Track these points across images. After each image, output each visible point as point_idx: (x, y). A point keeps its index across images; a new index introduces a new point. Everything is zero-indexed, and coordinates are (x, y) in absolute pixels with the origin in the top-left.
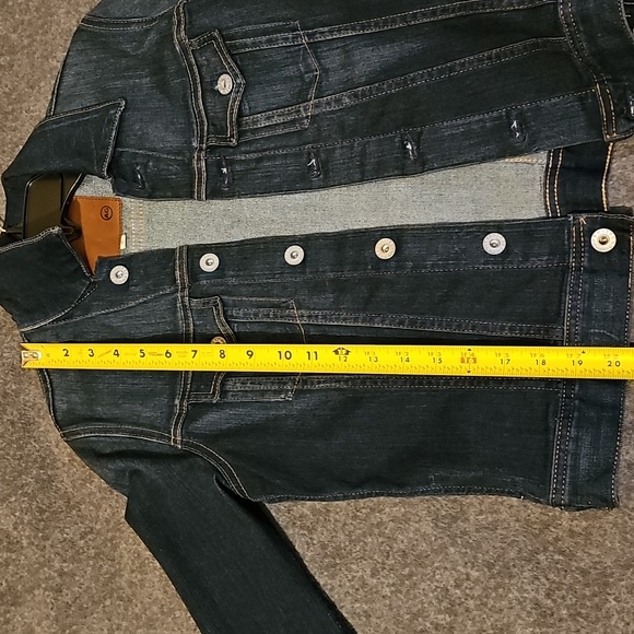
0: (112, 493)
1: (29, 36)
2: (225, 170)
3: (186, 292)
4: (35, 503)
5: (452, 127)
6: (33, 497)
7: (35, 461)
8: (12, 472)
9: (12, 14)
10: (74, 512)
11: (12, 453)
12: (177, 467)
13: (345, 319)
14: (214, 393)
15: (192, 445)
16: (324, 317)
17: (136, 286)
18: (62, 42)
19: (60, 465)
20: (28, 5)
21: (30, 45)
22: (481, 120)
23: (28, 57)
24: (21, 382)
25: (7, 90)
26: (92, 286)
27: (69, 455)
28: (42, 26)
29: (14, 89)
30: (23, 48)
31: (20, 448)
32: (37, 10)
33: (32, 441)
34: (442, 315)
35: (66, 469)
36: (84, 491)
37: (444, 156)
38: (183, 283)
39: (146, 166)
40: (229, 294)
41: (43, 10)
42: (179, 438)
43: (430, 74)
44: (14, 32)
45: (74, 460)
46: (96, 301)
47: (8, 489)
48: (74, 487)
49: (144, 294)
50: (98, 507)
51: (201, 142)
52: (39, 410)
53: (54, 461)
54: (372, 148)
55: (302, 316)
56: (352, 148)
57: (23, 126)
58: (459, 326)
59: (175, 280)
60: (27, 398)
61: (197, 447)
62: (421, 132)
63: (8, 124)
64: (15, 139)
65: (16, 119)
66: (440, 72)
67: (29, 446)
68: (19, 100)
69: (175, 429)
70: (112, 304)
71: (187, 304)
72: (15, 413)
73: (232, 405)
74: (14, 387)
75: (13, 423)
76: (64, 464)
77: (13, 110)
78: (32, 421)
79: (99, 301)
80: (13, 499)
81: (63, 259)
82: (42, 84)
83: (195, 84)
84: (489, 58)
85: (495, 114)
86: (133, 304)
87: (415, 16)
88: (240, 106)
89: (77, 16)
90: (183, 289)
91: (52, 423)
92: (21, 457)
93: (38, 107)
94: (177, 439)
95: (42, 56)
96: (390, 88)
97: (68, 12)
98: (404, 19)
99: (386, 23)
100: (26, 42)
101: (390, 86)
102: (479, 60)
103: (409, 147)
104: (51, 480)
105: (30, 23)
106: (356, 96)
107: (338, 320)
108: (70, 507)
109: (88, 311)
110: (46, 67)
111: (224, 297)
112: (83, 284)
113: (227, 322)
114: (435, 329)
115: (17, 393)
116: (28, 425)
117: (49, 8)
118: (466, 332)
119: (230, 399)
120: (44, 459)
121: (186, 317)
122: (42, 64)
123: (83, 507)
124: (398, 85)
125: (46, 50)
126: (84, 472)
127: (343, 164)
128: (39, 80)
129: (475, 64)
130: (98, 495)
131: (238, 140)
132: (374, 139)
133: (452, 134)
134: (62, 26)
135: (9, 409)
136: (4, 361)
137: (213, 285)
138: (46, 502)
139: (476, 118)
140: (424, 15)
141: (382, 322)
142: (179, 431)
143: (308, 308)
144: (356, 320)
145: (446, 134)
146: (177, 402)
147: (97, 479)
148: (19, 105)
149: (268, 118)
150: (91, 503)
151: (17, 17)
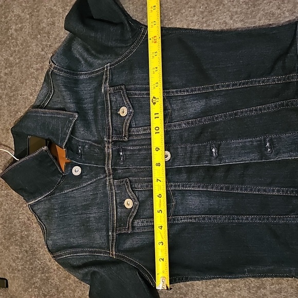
0: (81, 283)
1: (19, 58)
2: (121, 153)
3: (111, 177)
4: (41, 292)
5: (236, 143)
6: (40, 289)
7: (39, 270)
8: (28, 276)
9: (10, 48)
10: (61, 295)
11: (27, 267)
12: (114, 268)
13: (193, 187)
14: (128, 228)
15: (121, 257)
16: (183, 186)
17: (86, 175)
18: (35, 60)
19: (52, 270)
20: (17, 43)
21: (19, 62)
22: (251, 141)
23: (19, 68)
24: (29, 231)
25: (10, 85)
26: (63, 178)
27: (57, 265)
28: (25, 53)
29: (13, 84)
30: (16, 64)
31: (31, 264)
32: (22, 45)
33: (37, 260)
34: (242, 185)
35: (55, 272)
36: (66, 283)
37: (231, 157)
38: (109, 173)
39: (83, 147)
40: (133, 176)
41: (24, 44)
42: (114, 253)
43: (225, 116)
44: (11, 56)
45: (60, 268)
46: (66, 184)
47: (27, 285)
48: (60, 281)
49: (90, 179)
50: (74, 291)
51: (109, 138)
52: (39, 244)
53: (49, 269)
54: (195, 150)
55: (172, 186)
56: (186, 148)
57: (19, 102)
58: (251, 190)
59: (105, 171)
60: (33, 238)
61: (123, 257)
62: (221, 144)
63: (12, 102)
64: (16, 109)
65: (15, 99)
66: (230, 115)
67: (36, 262)
68: (16, 90)
69: (112, 248)
70: (74, 186)
71: (112, 183)
72: (27, 246)
73: (138, 234)
74: (26, 233)
75: (26, 252)
76: (54, 270)
77: (14, 95)
78: (36, 249)
79: (68, 184)
80: (30, 290)
81: (49, 164)
82: (27, 81)
83: (108, 109)
84: (256, 110)
85: (258, 138)
86: (85, 185)
87: (218, 87)
88: (130, 122)
89: (42, 46)
90: (109, 175)
91: (47, 250)
92: (32, 268)
93: (26, 93)
94: (113, 254)
95: (26, 67)
96: (205, 121)
97: (37, 45)
98: (212, 87)
99: (203, 89)
100: (17, 61)
101: (205, 120)
102: (250, 111)
103: (214, 150)
104: (48, 279)
105: (19, 52)
106: (188, 123)
107: (189, 187)
108: (59, 293)
109: (62, 190)
110: (29, 73)
111: (130, 178)
112: (59, 177)
113: (133, 191)
114: (239, 192)
115: (28, 236)
116: (34, 252)
117: (27, 43)
118: (255, 193)
119: (137, 231)
120: (43, 268)
121: (111, 189)
122: (27, 71)
123: (65, 291)
124: (209, 120)
125: (28, 64)
126: (65, 274)
127: (182, 155)
128: (26, 79)
129: (248, 112)
130: (74, 285)
131: (128, 138)
132: (197, 145)
133: (236, 147)
134: (35, 52)
135: (24, 245)
136: (20, 220)
137: (125, 173)
138: (47, 290)
139: (249, 140)
140: (223, 86)
141: (212, 188)
142: (114, 249)
143: (174, 182)
144: (199, 187)
145: (233, 146)
146: (110, 233)
147: (72, 277)
148: (16, 92)
149: (145, 130)
150: (70, 289)
151: (12, 49)
